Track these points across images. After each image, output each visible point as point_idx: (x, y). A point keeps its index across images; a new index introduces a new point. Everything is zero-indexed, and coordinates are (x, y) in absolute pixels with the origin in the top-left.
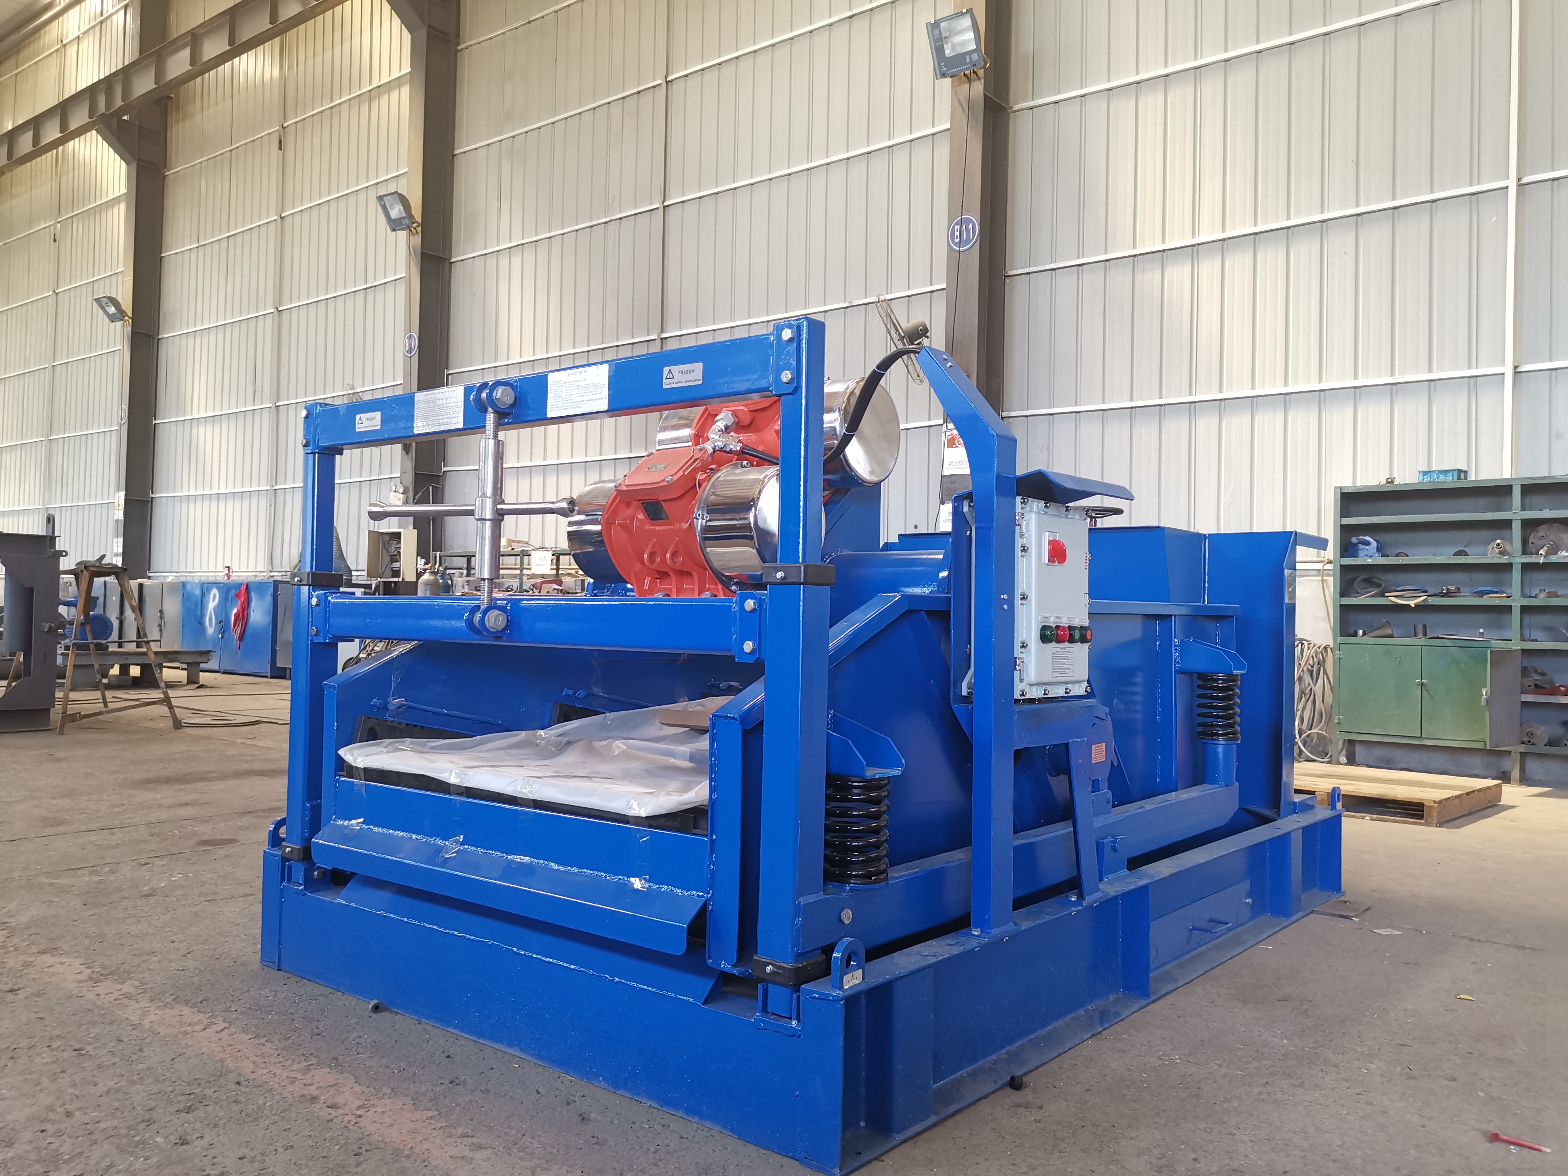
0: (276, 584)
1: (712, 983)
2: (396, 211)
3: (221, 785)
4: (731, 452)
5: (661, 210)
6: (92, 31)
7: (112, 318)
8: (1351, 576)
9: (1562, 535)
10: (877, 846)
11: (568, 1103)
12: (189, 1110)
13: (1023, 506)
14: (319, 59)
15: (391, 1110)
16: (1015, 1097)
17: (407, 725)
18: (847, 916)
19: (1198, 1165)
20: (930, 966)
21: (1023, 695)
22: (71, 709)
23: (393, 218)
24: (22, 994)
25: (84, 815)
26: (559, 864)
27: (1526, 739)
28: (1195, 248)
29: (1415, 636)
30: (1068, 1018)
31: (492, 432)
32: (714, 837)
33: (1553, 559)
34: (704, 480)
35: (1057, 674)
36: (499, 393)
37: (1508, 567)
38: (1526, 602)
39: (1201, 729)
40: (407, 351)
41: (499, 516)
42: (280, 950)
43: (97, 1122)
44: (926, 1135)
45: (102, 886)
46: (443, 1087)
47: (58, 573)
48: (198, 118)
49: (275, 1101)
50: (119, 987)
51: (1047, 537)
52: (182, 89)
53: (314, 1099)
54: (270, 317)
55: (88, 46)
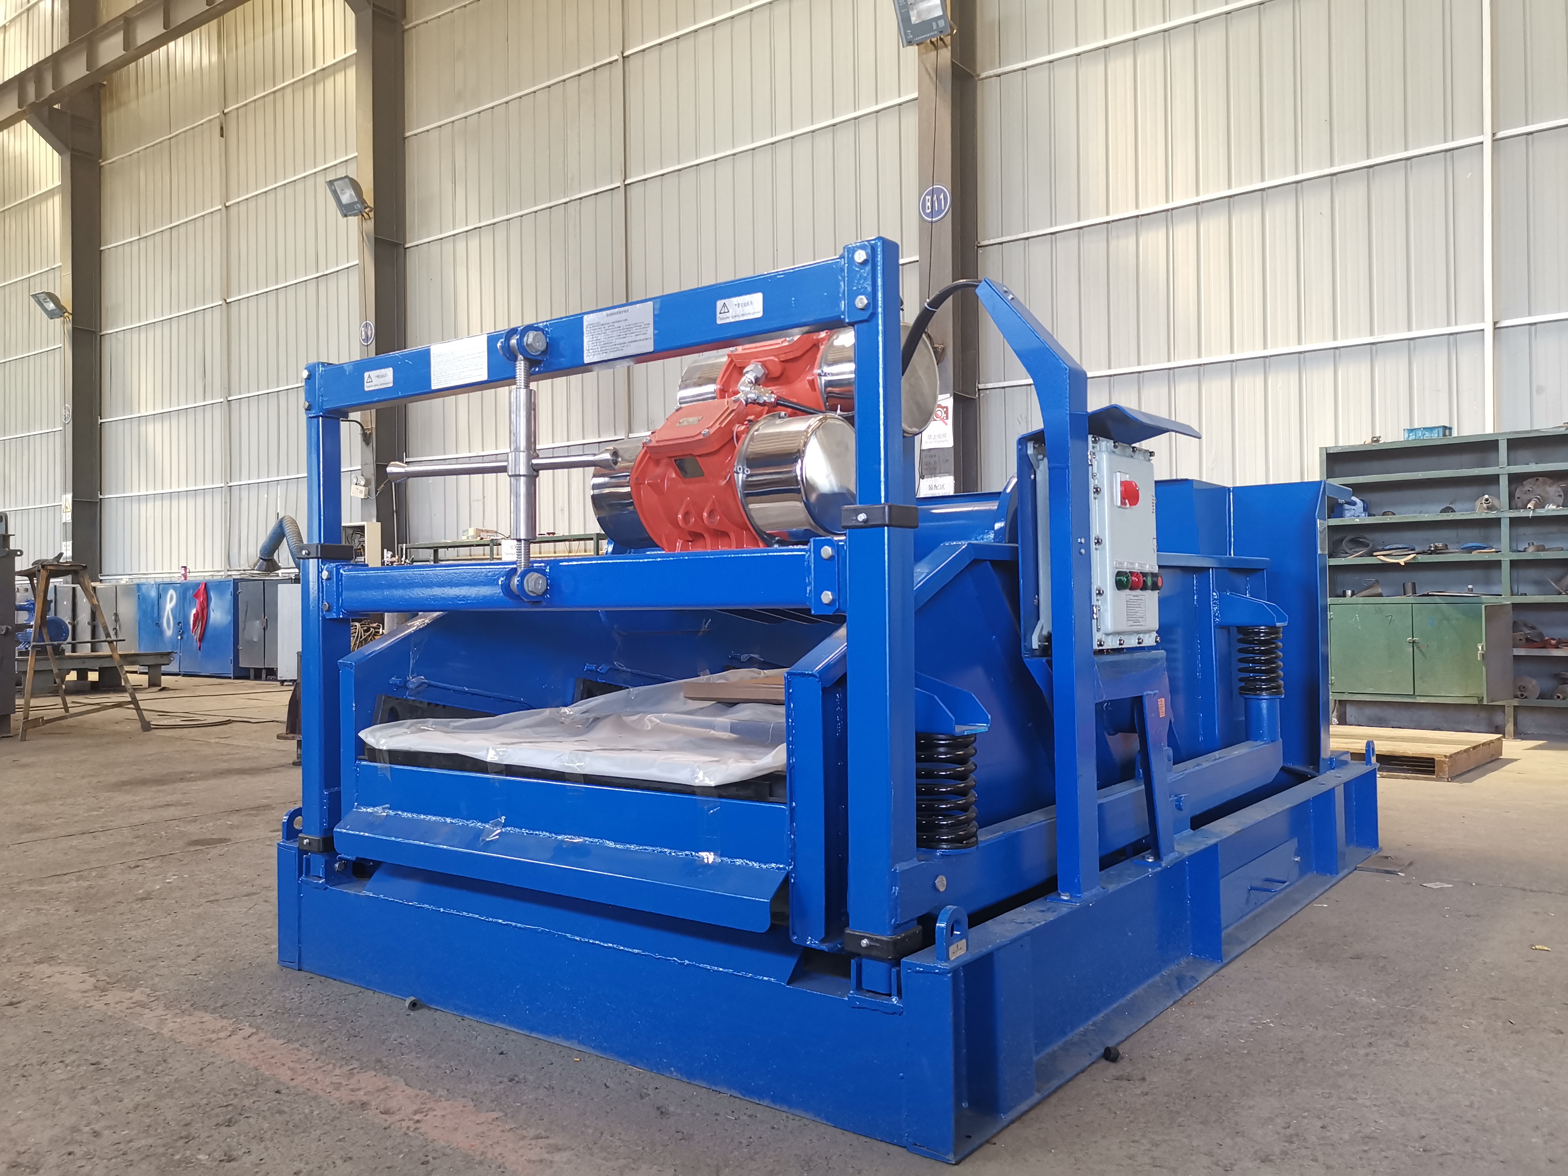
0: (236, 582)
1: (796, 960)
2: (347, 196)
3: (201, 785)
4: (764, 404)
5: (622, 188)
6: (18, 20)
7: (51, 315)
8: (1337, 537)
9: (1548, 489)
10: (964, 809)
11: (642, 1097)
12: (229, 1123)
13: (1094, 445)
14: (259, 41)
15: (451, 1113)
16: (1113, 1070)
17: (429, 704)
18: (941, 883)
19: (1328, 1134)
20: (1028, 934)
21: (1101, 645)
22: (33, 715)
23: (344, 203)
24: (23, 1008)
25: (61, 820)
26: (615, 842)
27: (1519, 693)
28: (1169, 213)
29: (1405, 594)
30: (1145, 986)
31: (523, 381)
32: (794, 804)
33: (1541, 512)
34: (742, 432)
35: (1131, 623)
36: (530, 338)
37: (1497, 522)
38: (1515, 556)
39: (1243, 684)
40: (363, 340)
41: (534, 472)
42: (300, 948)
43: (130, 1141)
44: (1032, 1114)
45: (92, 891)
46: (502, 1086)
47: (12, 573)
48: (133, 105)
49: (323, 1109)
50: (129, 995)
51: (1119, 478)
52: (115, 75)
53: (364, 1105)
54: (218, 310)
55: (15, 34)
